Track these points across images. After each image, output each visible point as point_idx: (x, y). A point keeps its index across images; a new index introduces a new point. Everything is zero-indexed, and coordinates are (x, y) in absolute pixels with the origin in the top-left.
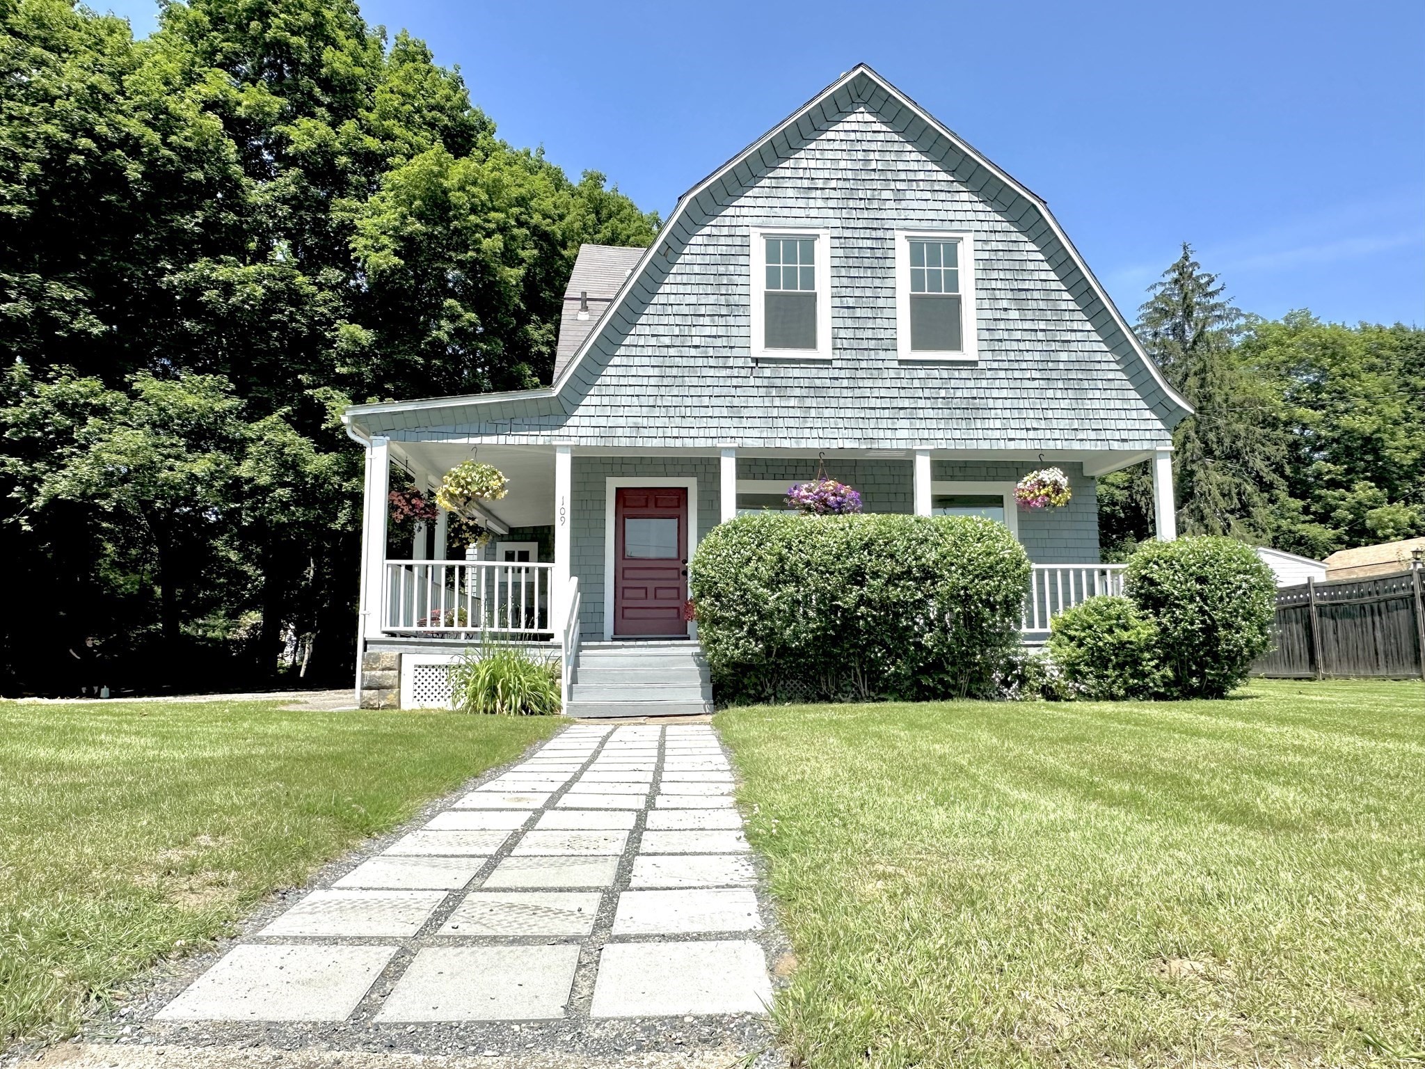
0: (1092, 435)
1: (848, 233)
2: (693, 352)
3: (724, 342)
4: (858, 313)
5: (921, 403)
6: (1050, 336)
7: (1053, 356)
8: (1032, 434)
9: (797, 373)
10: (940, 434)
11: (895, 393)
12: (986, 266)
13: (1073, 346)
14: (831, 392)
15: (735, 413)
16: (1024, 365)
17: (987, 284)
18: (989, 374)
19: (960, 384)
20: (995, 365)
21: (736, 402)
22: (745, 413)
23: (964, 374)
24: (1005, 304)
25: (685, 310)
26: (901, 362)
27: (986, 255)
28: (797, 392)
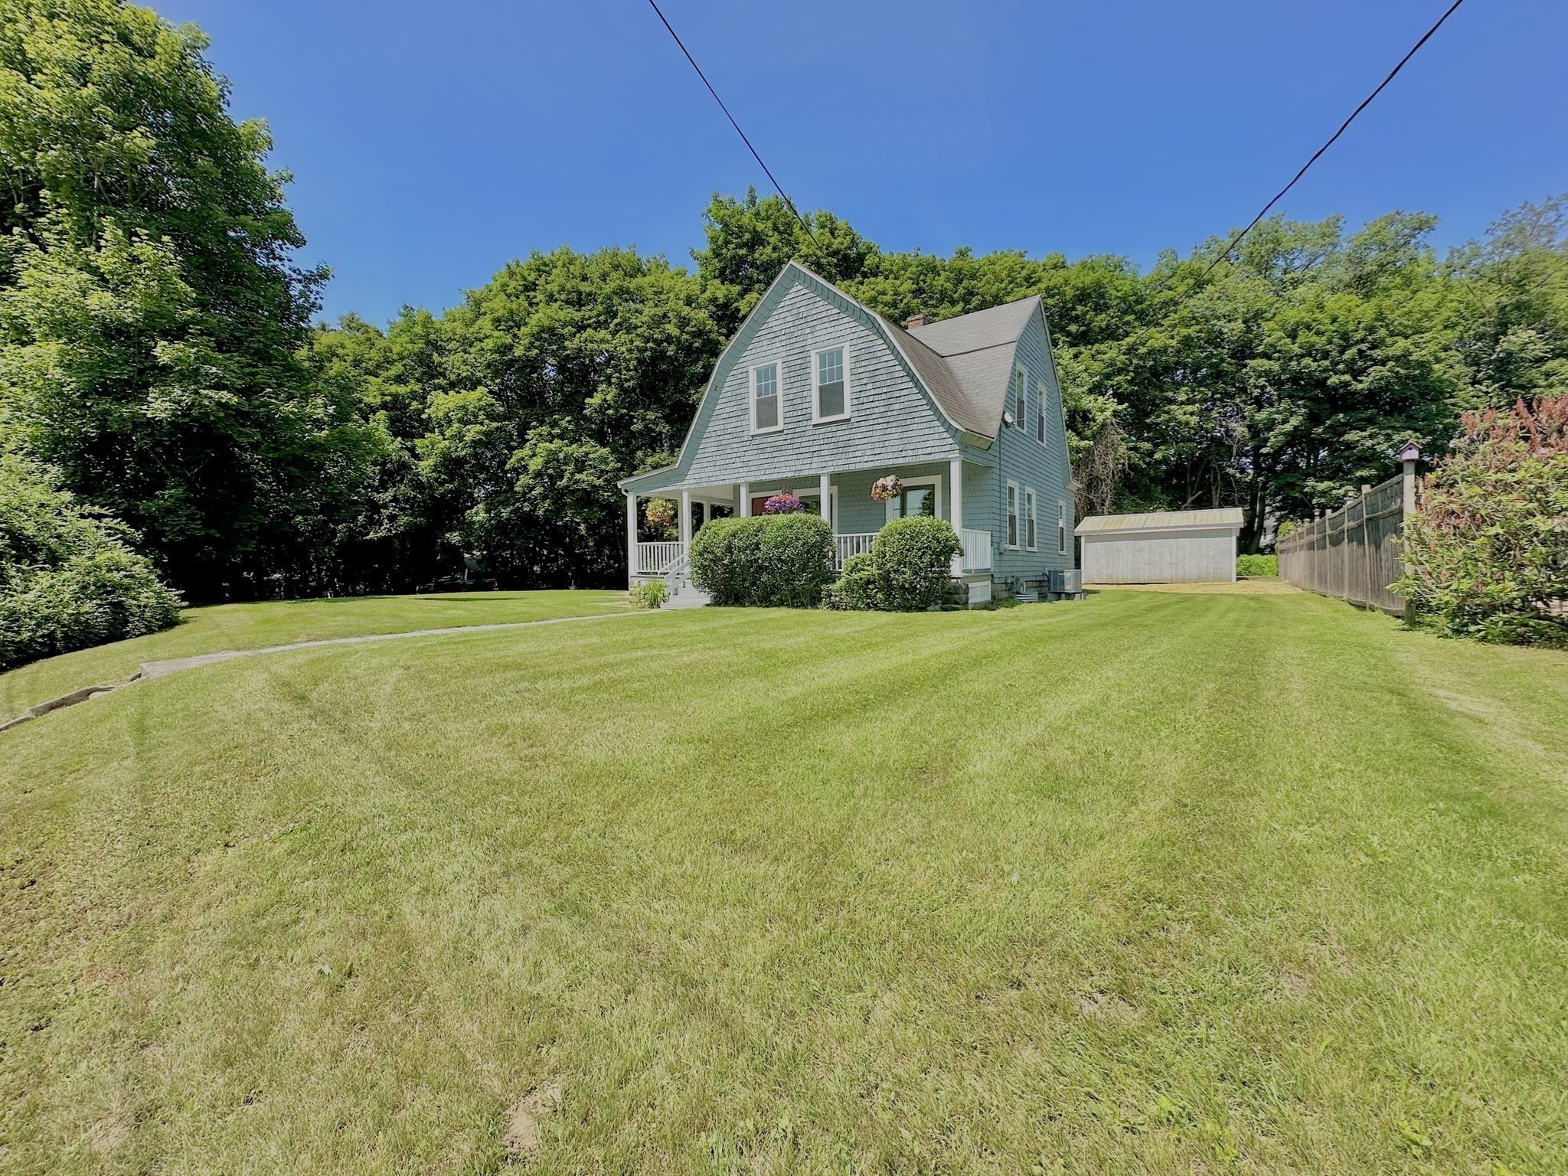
0: (910, 453)
1: (790, 358)
2: (729, 436)
3: (739, 429)
4: (795, 402)
5: (823, 447)
6: (889, 395)
7: (891, 408)
8: (877, 457)
9: (769, 440)
10: (831, 464)
11: (811, 443)
12: (857, 360)
13: (902, 399)
14: (784, 448)
15: (746, 465)
16: (874, 416)
17: (856, 371)
18: (856, 425)
19: (842, 433)
20: (859, 419)
21: (745, 459)
22: (751, 463)
23: (844, 427)
24: (864, 381)
25: (725, 416)
26: (814, 426)
27: (855, 354)
28: (769, 450)
